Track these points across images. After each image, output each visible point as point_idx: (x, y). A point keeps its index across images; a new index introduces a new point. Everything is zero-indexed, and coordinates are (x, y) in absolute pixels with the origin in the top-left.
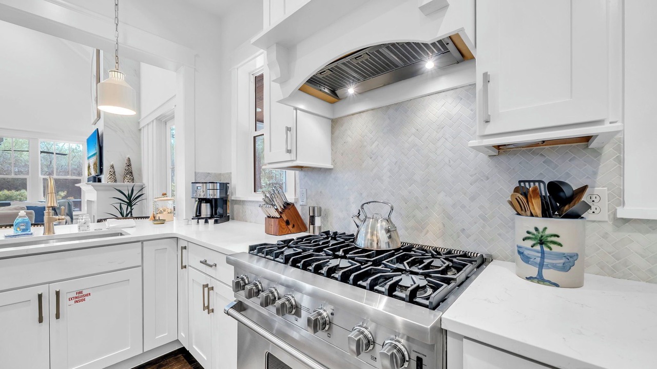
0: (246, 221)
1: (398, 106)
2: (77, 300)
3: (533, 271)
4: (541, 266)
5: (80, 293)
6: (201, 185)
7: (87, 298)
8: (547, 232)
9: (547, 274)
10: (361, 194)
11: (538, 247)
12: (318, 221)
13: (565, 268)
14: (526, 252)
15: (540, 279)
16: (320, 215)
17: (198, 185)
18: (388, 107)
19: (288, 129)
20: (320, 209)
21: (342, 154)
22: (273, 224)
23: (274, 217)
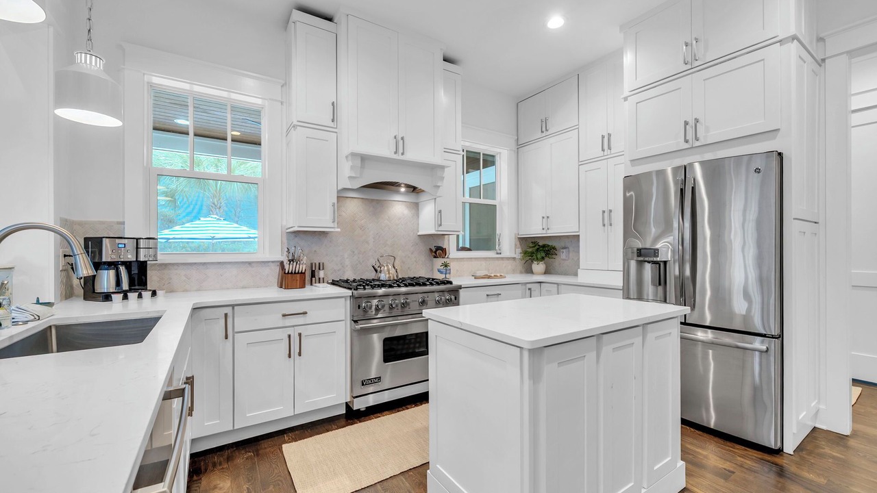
1: (378, 201)
3: (443, 276)
4: (446, 274)
6: (125, 241)
8: (447, 262)
11: (445, 268)
12: (322, 274)
13: (450, 273)
14: (442, 270)
16: (323, 269)
17: (118, 241)
18: (373, 200)
19: (334, 205)
20: (323, 264)
22: (298, 279)
23: (298, 273)
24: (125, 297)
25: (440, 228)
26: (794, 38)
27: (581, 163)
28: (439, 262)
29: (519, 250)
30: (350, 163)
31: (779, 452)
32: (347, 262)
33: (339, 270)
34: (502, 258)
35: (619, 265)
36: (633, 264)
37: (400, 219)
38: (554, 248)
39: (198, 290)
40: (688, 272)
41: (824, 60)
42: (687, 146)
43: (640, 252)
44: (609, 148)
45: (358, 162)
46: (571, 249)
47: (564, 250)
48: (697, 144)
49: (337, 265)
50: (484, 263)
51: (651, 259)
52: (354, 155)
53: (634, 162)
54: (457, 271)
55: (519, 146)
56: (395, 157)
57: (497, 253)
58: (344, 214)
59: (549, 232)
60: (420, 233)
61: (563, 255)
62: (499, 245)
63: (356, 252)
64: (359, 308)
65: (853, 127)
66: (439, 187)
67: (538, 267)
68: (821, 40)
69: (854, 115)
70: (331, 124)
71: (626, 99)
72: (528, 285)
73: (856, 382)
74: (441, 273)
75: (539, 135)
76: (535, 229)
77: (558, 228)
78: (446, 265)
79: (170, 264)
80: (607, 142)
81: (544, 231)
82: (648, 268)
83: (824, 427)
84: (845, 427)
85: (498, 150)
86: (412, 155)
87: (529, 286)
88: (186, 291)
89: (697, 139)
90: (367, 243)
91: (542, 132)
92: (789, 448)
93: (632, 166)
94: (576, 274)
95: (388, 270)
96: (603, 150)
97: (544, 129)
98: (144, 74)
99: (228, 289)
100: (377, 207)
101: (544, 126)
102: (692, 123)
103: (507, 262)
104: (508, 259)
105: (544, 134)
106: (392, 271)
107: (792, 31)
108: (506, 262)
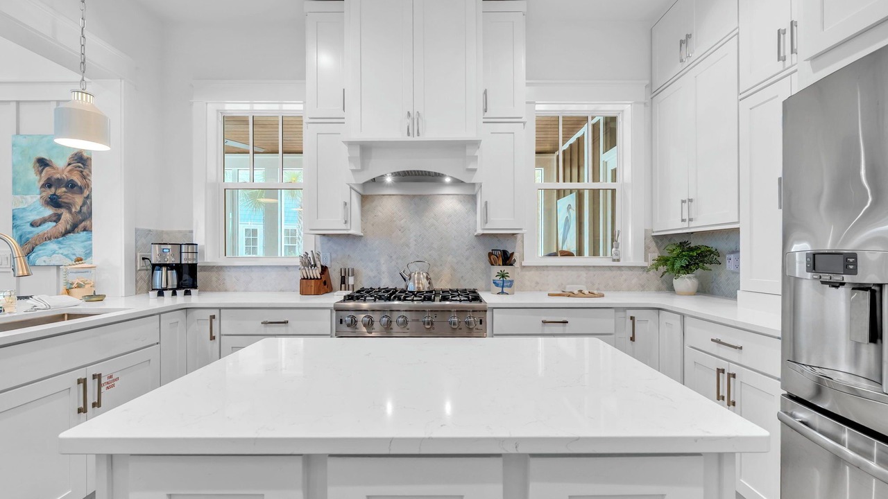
0: (226, 291)
1: (421, 197)
2: (108, 385)
3: (500, 290)
4: (503, 287)
5: (111, 377)
6: (169, 247)
7: (115, 382)
8: (505, 272)
9: (506, 290)
10: (391, 257)
11: (502, 279)
12: (351, 281)
13: (510, 286)
14: (497, 282)
15: (502, 293)
16: (353, 275)
17: (163, 246)
18: (414, 196)
19: (346, 204)
20: (353, 270)
21: (373, 225)
22: (313, 285)
23: (314, 279)
24: (174, 294)
25: (488, 227)
27: (743, 96)
28: (494, 271)
29: (653, 256)
30: (347, 154)
32: (384, 268)
33: (374, 277)
34: (619, 268)
37: (450, 216)
38: (715, 252)
39: (245, 291)
44: (793, 51)
45: (357, 152)
47: (732, 256)
49: (372, 271)
50: (583, 274)
51: (837, 277)
52: (350, 144)
54: (537, 283)
55: (654, 92)
56: (410, 139)
57: (614, 260)
58: (380, 214)
59: (693, 224)
60: (477, 234)
61: (729, 264)
62: (616, 248)
63: (394, 257)
64: (341, 323)
66: (475, 170)
67: (685, 282)
70: (344, 114)
72: (628, 311)
74: (497, 285)
75: (678, 67)
76: (674, 224)
77: (707, 219)
78: (503, 276)
79: (224, 266)
80: (788, 40)
81: (686, 224)
86: (431, 133)
88: (235, 291)
90: (408, 246)
91: (681, 62)
93: (815, 70)
95: (418, 279)
96: (781, 58)
97: (684, 56)
98: (207, 103)
99: (268, 291)
100: (420, 204)
101: (684, 48)
103: (630, 273)
104: (628, 268)
105: (684, 65)
106: (425, 282)
108: (628, 273)
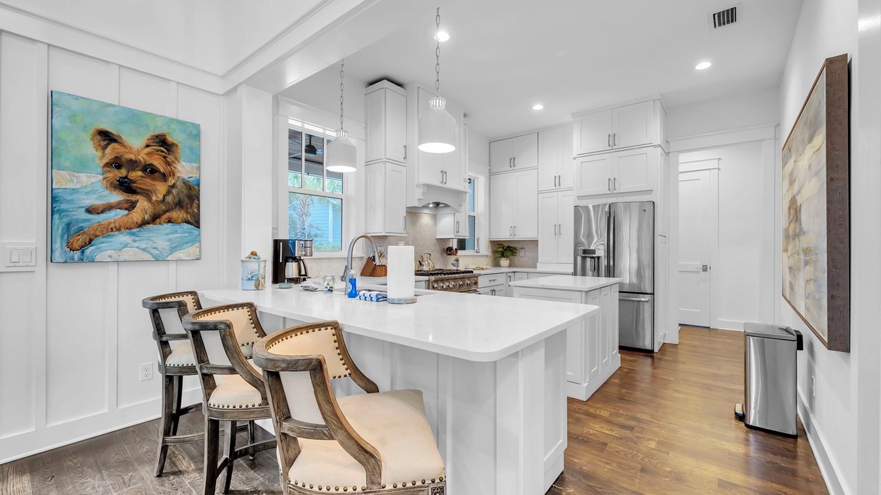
17: (301, 242)
25: (458, 234)
26: (660, 146)
27: (540, 192)
28: (452, 258)
29: (490, 250)
30: (422, 190)
31: (652, 351)
34: (481, 256)
35: (572, 260)
36: (579, 259)
38: (516, 249)
40: (612, 263)
41: (668, 153)
42: (609, 192)
43: (585, 252)
44: (560, 185)
46: (527, 249)
47: (522, 250)
48: (615, 192)
51: (591, 255)
53: (579, 197)
55: (491, 174)
57: (477, 252)
59: (515, 237)
60: (438, 237)
61: (522, 253)
62: (478, 246)
65: (680, 172)
66: (462, 205)
67: (504, 262)
68: (667, 142)
69: (680, 175)
70: (403, 161)
71: (574, 159)
73: (680, 325)
74: (455, 266)
75: (508, 168)
76: (504, 235)
77: (523, 234)
78: (457, 260)
80: (558, 180)
81: (512, 237)
82: (589, 261)
83: (667, 342)
84: (676, 341)
85: (476, 176)
87: (509, 274)
89: (615, 190)
91: (511, 167)
92: (656, 350)
93: (578, 199)
94: (536, 267)
95: (429, 263)
96: (555, 185)
97: (512, 165)
101: (512, 161)
102: (612, 180)
103: (487, 258)
104: (484, 256)
105: (511, 169)
106: (431, 264)
107: (659, 143)
108: (484, 259)
